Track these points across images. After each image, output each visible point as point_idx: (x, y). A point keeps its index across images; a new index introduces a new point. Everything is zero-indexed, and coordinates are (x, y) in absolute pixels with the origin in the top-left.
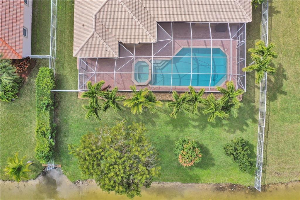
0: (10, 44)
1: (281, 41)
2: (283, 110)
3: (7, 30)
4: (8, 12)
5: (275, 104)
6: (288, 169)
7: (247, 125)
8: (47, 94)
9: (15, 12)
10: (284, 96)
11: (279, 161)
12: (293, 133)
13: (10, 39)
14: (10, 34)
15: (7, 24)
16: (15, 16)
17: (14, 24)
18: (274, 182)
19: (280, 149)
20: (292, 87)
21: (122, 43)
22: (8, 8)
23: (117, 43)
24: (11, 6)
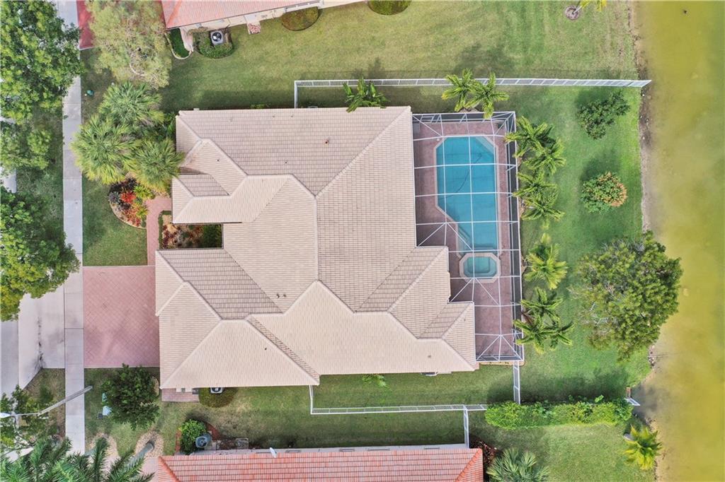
0: (463, 467)
1: (422, 56)
2: (525, 49)
3: (442, 472)
4: (415, 473)
5: (518, 61)
6: (612, 37)
7: (551, 102)
8: (528, 409)
9: (413, 462)
10: (505, 49)
11: (602, 52)
12: (558, 32)
13: (456, 466)
14: (448, 467)
15: (434, 472)
16: (420, 462)
17: (431, 462)
18: (633, 58)
19: (584, 52)
20: (491, 37)
21: (450, 299)
22: (409, 473)
23: (451, 305)
24: (405, 468)
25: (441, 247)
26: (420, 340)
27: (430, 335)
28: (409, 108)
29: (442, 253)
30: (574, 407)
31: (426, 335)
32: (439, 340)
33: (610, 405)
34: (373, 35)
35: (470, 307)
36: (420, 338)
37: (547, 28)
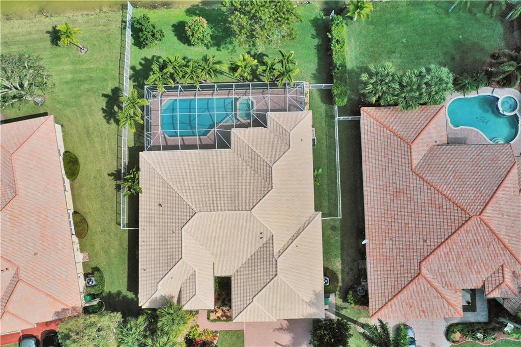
0: (372, 119)
1: (107, 145)
2: (105, 80)
3: (376, 132)
4: (376, 149)
5: (113, 85)
6: (100, 25)
7: (140, 64)
8: (336, 79)
9: (370, 151)
10: (105, 93)
11: (109, 32)
12: (95, 59)
13: (372, 124)
14: (372, 129)
15: (376, 137)
16: (370, 147)
17: (370, 140)
18: (114, 13)
19: (108, 43)
20: (96, 101)
21: (265, 127)
22: (377, 153)
23: (269, 127)
24: (374, 156)
25: (232, 133)
26: (291, 146)
27: (288, 140)
28: (140, 153)
29: (235, 132)
30: (334, 51)
31: (288, 143)
32: (291, 134)
33: (333, 28)
34: (92, 178)
35: (270, 114)
36: (289, 146)
37: (92, 66)
